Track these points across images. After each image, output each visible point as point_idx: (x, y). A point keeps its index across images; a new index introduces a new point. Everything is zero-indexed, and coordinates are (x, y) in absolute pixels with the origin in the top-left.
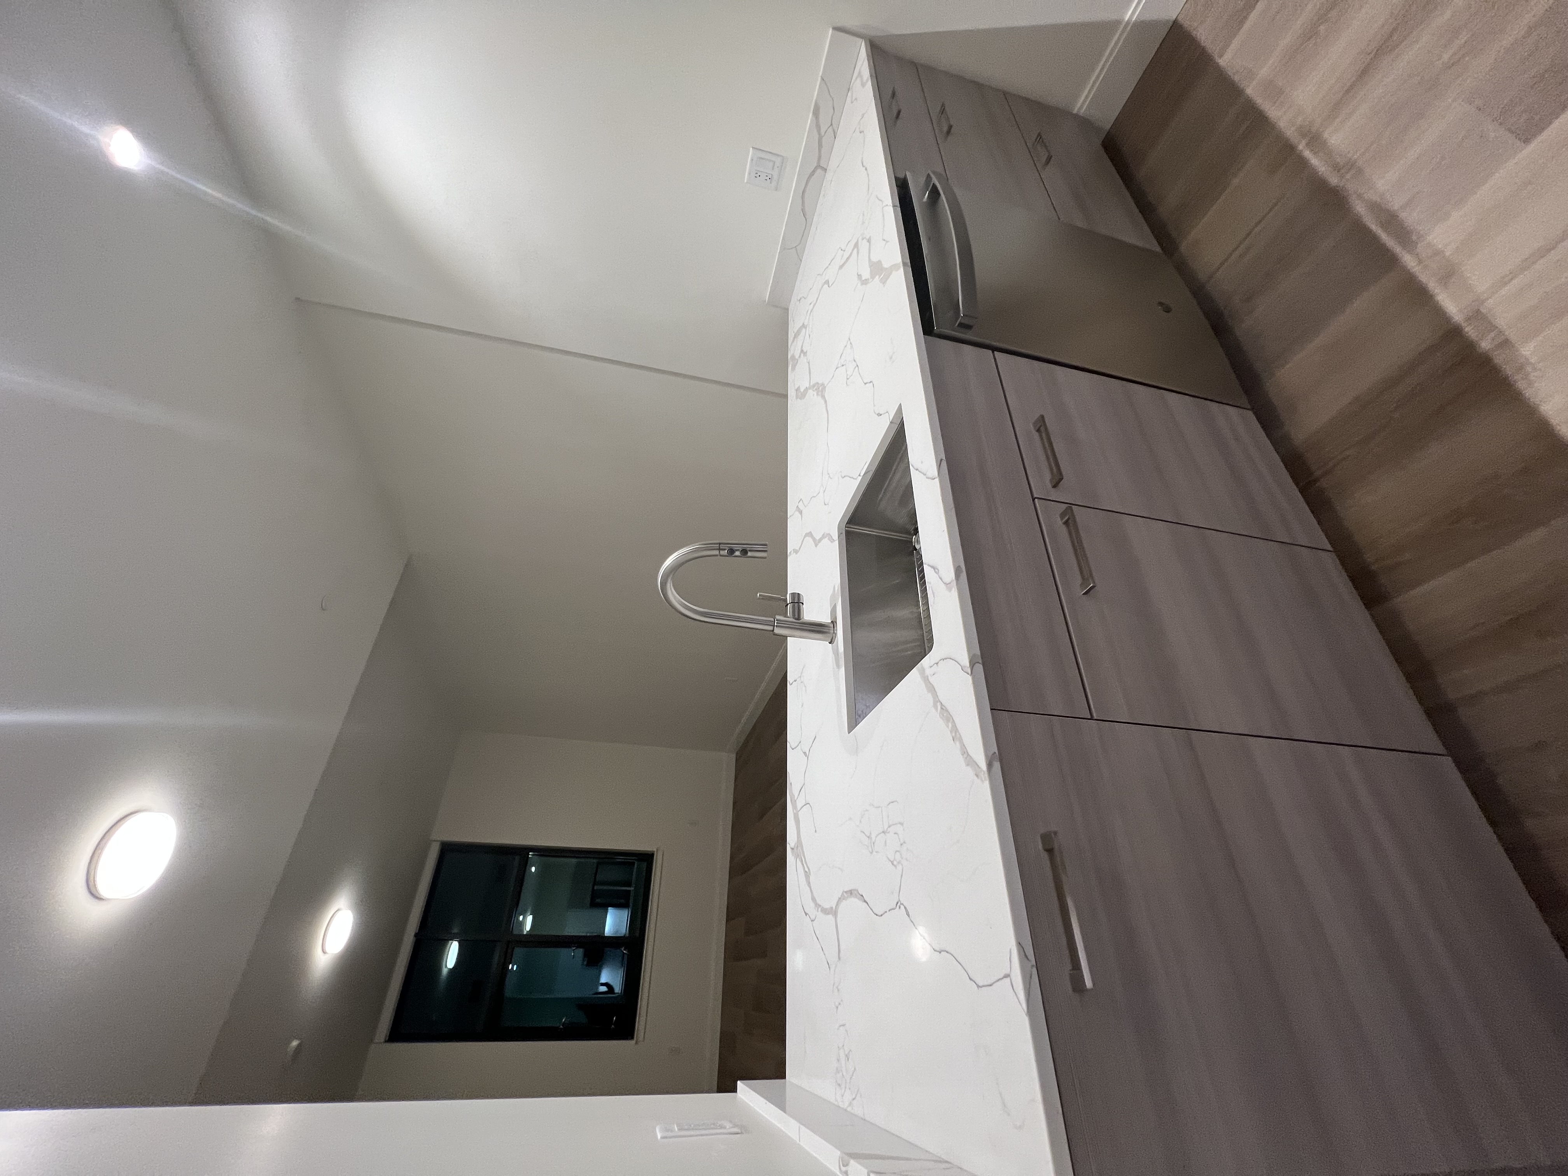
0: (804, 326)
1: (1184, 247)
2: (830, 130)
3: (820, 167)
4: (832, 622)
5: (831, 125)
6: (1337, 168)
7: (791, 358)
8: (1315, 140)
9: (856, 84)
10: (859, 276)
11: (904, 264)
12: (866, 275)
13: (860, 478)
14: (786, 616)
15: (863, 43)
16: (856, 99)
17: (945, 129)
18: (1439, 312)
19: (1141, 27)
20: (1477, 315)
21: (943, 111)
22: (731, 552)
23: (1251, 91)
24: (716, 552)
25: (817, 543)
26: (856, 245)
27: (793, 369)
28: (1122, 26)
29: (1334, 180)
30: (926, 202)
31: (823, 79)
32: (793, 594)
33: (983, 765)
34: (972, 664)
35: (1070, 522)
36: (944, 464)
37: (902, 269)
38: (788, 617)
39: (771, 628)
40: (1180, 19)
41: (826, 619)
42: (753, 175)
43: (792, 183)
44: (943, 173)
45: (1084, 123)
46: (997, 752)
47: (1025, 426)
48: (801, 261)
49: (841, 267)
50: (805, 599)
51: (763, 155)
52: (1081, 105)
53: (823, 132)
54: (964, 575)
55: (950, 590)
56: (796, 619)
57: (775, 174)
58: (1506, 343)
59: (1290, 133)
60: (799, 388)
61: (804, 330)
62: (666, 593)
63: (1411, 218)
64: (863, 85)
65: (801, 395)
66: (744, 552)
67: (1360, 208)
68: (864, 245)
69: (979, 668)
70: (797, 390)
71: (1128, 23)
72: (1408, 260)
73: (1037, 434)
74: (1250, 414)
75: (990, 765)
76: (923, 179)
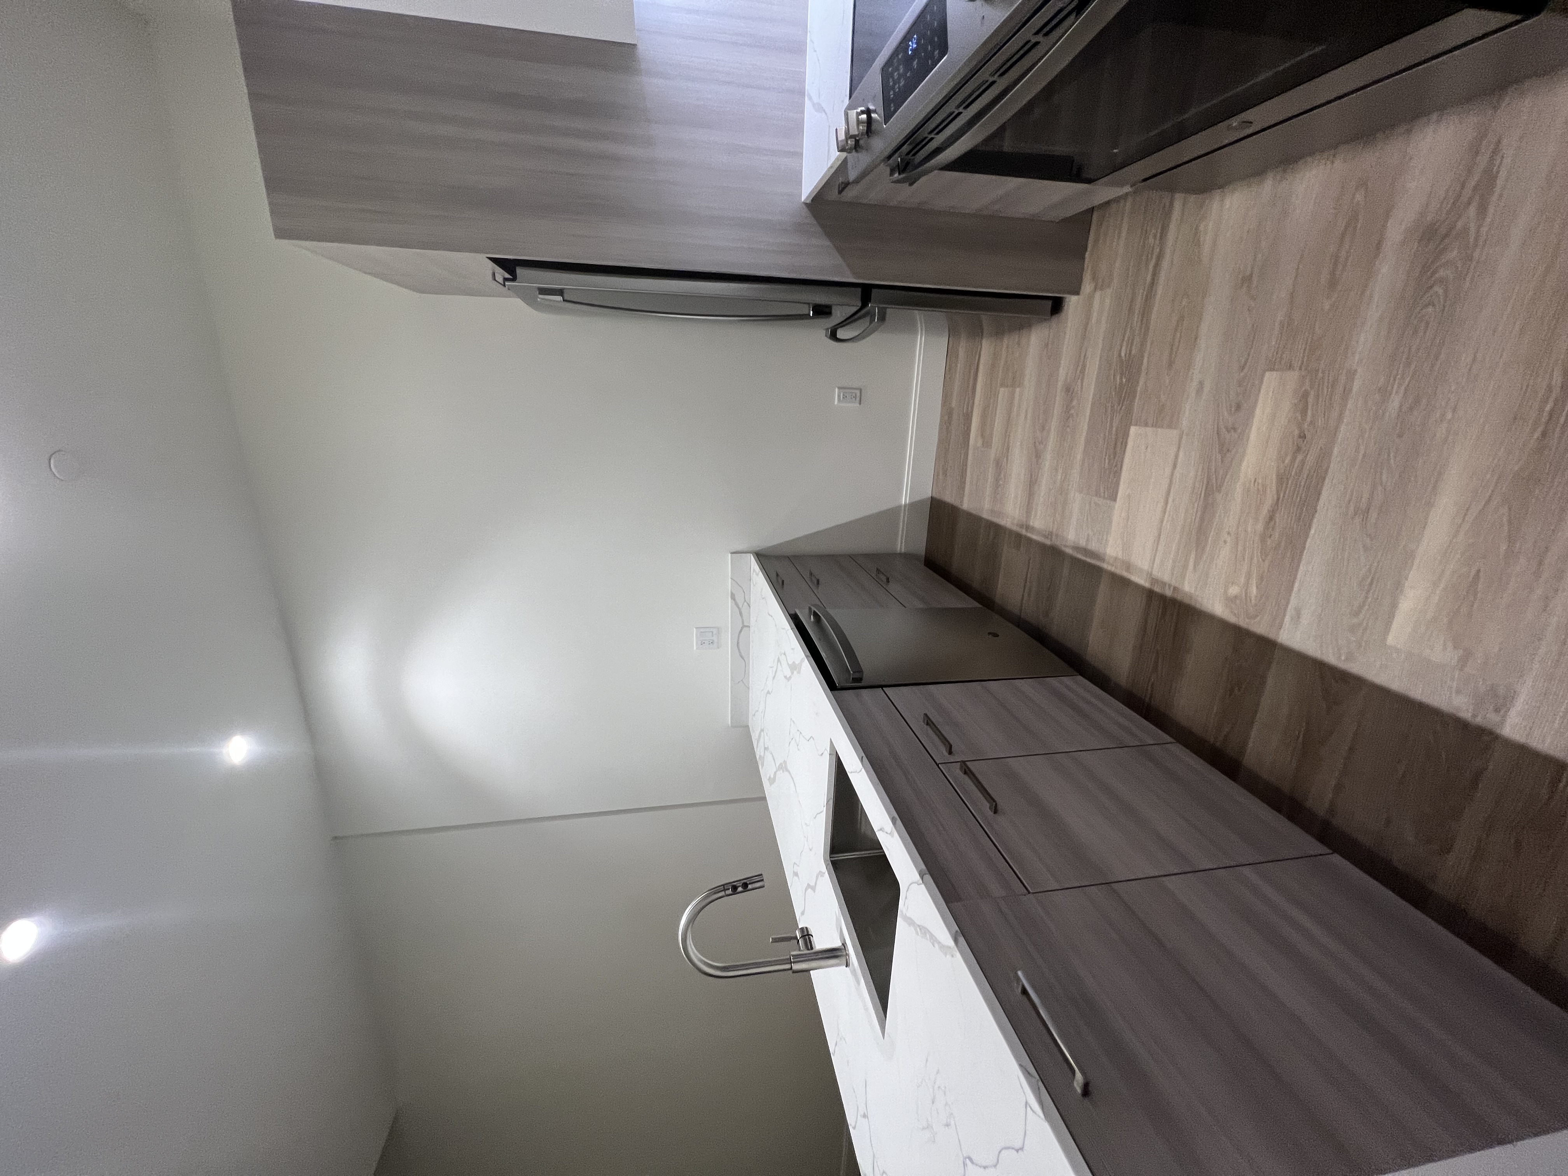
0: (762, 730)
1: (998, 599)
2: (745, 604)
3: (745, 627)
4: (843, 944)
5: (745, 600)
6: (1046, 537)
7: (759, 758)
8: (1028, 528)
9: (754, 576)
10: (785, 677)
11: (807, 656)
12: (788, 674)
13: (825, 807)
14: (800, 950)
15: (752, 556)
16: (756, 583)
17: (816, 582)
18: (1137, 586)
19: (913, 506)
20: (1155, 581)
21: (811, 574)
22: (735, 888)
23: (985, 515)
24: (722, 894)
25: (814, 889)
26: (779, 660)
27: (763, 765)
28: (903, 508)
29: (1048, 542)
30: (813, 622)
31: (731, 579)
32: (802, 929)
33: (951, 943)
34: (922, 876)
35: (967, 771)
36: (865, 758)
37: (806, 660)
38: (802, 951)
39: (788, 966)
40: (934, 495)
41: (837, 944)
42: (700, 642)
43: (727, 640)
44: (819, 603)
45: (907, 557)
46: (959, 930)
47: (918, 725)
48: (749, 688)
49: (774, 678)
50: (812, 931)
51: (702, 630)
52: (900, 546)
53: (741, 606)
54: (899, 822)
55: (893, 836)
56: (808, 949)
57: (715, 638)
58: (1175, 589)
59: (1015, 528)
60: (770, 777)
61: (762, 733)
62: (688, 951)
63: (1093, 546)
64: (757, 575)
65: (772, 781)
66: (745, 886)
67: (1069, 551)
68: (783, 658)
69: (928, 877)
70: (769, 780)
71: (905, 505)
72: (1105, 566)
73: (928, 727)
74: (1080, 678)
75: (956, 941)
76: (807, 611)
